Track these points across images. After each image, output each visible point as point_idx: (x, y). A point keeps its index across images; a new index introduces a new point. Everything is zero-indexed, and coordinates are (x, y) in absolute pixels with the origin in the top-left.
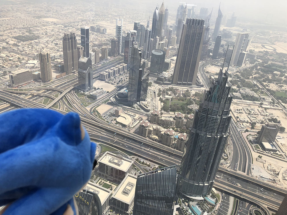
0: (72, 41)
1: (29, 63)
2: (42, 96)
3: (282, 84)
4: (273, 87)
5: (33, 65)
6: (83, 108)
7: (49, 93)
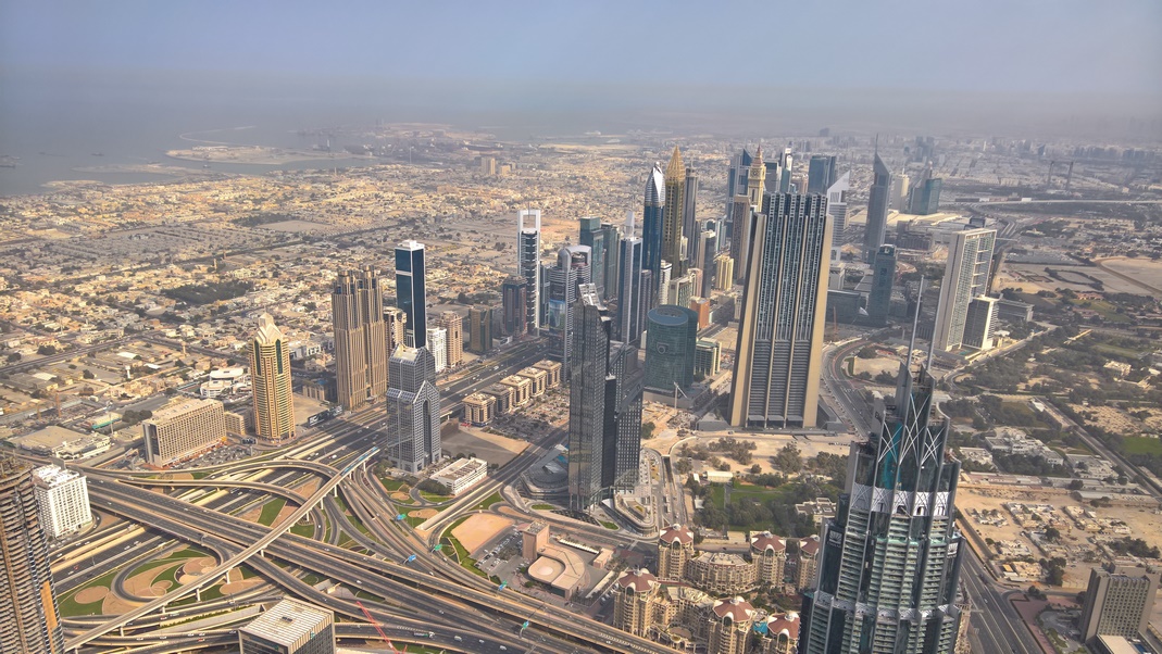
0: (365, 295)
1: (214, 379)
2: (258, 495)
3: (1143, 409)
4: (1110, 419)
5: (228, 385)
6: (404, 530)
7: (283, 483)
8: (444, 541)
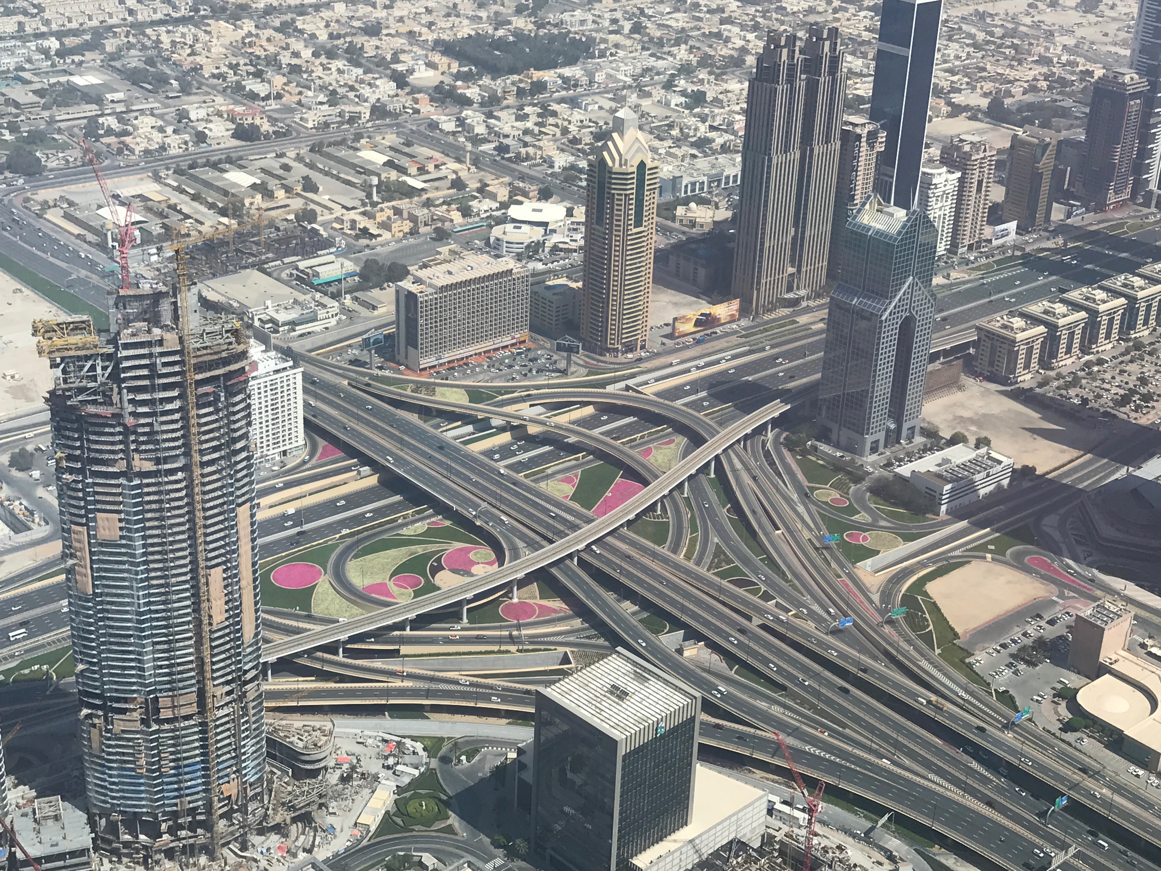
0: (813, 89)
1: (514, 221)
2: (573, 449)
5: (537, 234)
6: (833, 565)
7: (617, 434)
8: (909, 600)
